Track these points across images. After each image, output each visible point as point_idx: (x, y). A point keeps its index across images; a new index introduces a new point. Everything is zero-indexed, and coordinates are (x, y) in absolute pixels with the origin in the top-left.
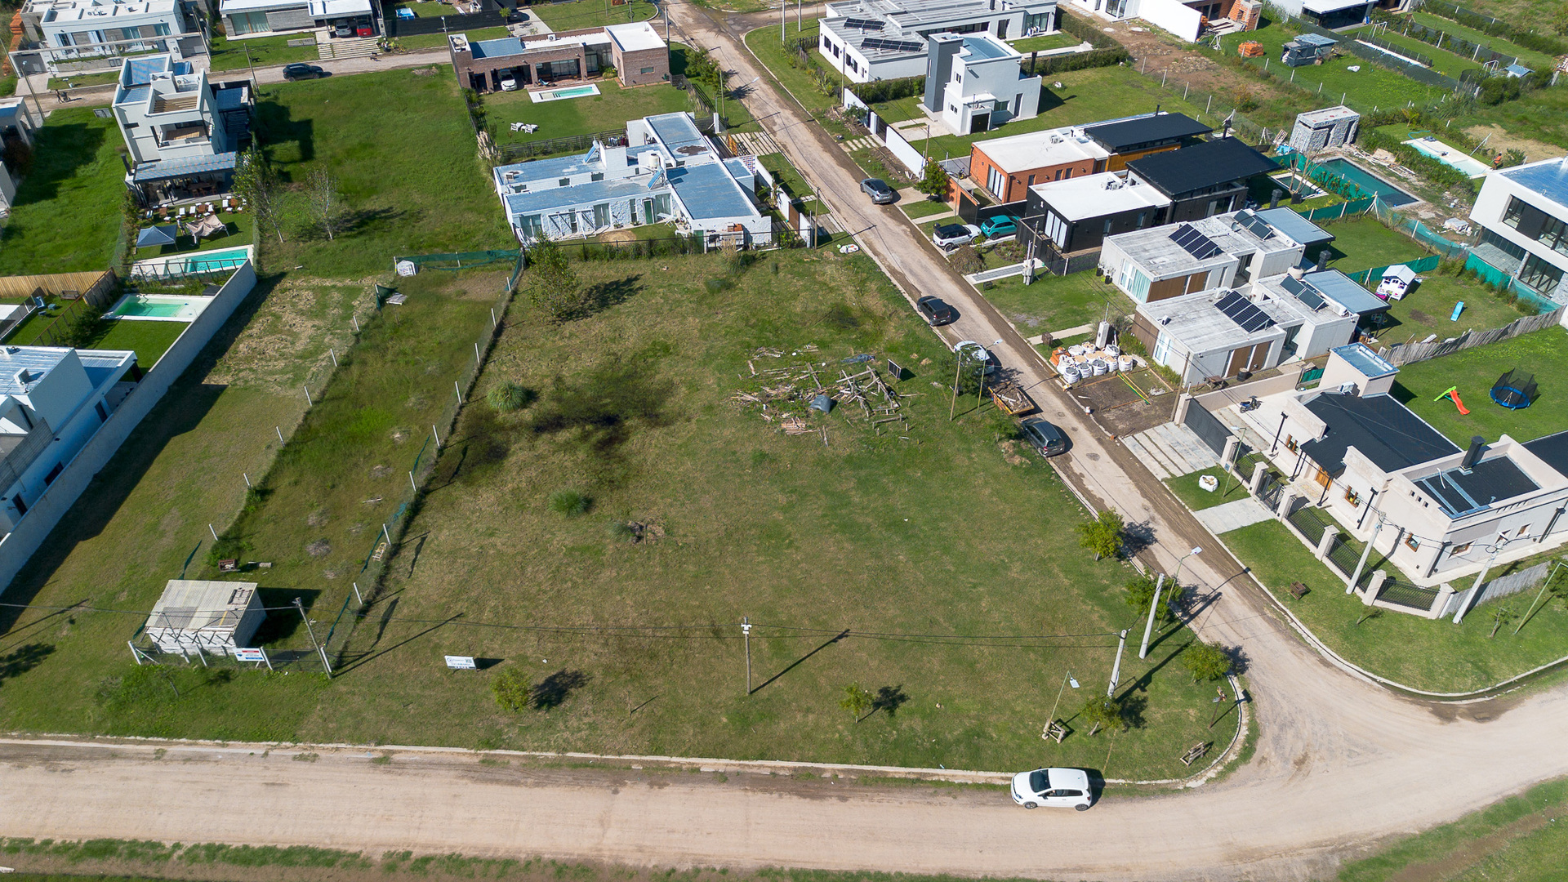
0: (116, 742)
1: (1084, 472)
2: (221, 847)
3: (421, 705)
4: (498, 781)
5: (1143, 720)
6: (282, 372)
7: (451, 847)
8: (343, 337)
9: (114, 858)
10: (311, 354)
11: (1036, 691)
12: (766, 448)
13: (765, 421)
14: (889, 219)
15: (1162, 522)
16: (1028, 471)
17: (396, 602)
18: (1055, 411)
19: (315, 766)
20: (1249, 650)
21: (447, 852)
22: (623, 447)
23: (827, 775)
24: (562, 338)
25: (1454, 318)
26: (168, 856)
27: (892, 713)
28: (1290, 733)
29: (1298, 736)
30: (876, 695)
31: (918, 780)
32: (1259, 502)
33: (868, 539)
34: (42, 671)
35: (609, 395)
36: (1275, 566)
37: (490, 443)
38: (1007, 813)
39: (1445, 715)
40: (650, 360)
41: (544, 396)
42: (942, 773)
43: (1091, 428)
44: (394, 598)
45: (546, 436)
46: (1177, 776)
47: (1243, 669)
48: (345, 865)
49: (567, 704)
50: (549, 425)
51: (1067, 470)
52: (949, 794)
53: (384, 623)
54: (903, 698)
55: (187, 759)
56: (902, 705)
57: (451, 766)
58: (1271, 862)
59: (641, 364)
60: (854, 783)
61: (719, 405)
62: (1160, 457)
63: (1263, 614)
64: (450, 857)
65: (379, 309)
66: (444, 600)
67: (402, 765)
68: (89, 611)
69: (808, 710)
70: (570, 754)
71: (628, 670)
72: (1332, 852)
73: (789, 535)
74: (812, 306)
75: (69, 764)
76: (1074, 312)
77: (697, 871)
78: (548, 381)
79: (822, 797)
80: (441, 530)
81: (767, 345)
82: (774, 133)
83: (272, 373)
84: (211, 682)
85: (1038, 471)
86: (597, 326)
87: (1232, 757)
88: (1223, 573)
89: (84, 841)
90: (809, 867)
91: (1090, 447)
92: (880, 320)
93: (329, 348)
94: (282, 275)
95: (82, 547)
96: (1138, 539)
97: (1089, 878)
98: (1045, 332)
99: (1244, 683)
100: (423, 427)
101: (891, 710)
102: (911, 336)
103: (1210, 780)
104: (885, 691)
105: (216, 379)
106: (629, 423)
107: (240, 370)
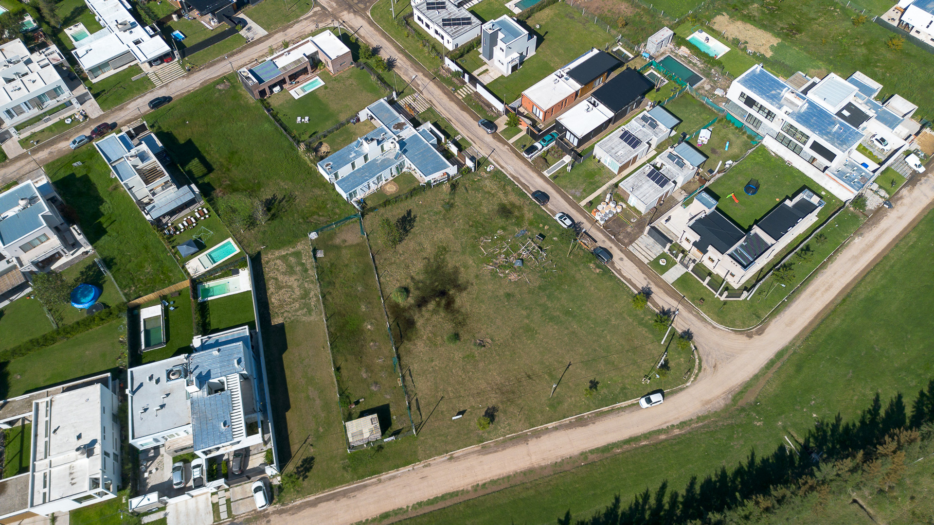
0: (362, 482)
1: (621, 268)
2: (421, 502)
3: (451, 435)
4: (491, 453)
5: (669, 367)
6: (300, 309)
7: (489, 478)
8: (312, 282)
9: (391, 518)
10: (305, 295)
11: (635, 367)
12: (507, 290)
13: (501, 277)
14: (498, 143)
15: (652, 283)
16: (603, 275)
17: (417, 400)
18: (602, 241)
19: (431, 467)
20: (692, 330)
21: (489, 480)
22: (455, 305)
23: (586, 417)
24: (400, 255)
25: (726, 149)
26: (407, 510)
27: (597, 390)
28: (710, 357)
29: (712, 358)
30: (589, 384)
31: (612, 409)
32: (681, 265)
33: (561, 322)
34: (316, 467)
35: (436, 281)
36: (692, 292)
37: (405, 318)
38: (641, 412)
39: (750, 336)
40: (442, 257)
41: (412, 290)
42: (618, 405)
43: (616, 245)
44: (415, 398)
45: (424, 309)
46: (683, 383)
47: (692, 337)
48: (462, 494)
49: (497, 419)
50: (421, 303)
51: (614, 268)
52: (623, 411)
53: (419, 409)
54: (597, 383)
55: (390, 479)
56: (598, 385)
57: (473, 452)
58: (714, 402)
59: (439, 260)
60: (594, 417)
61: (480, 274)
62: (644, 253)
63: (692, 313)
64: (491, 481)
65: (316, 262)
66: (433, 393)
67: (458, 458)
68: (314, 439)
69: (571, 397)
70: (507, 436)
71: (508, 400)
72: (729, 394)
73: (534, 329)
74: (490, 207)
75: (353, 494)
76: (592, 183)
77: (563, 460)
78: (409, 281)
79: (588, 425)
80: (413, 364)
81: (482, 234)
82: (421, 92)
83: (297, 311)
84: (378, 450)
85: (606, 272)
86: (409, 244)
87: (696, 371)
88: (676, 300)
89: (378, 516)
90: (593, 448)
91: (619, 255)
92: (520, 208)
93: (310, 289)
94: (259, 253)
95: (288, 414)
96: (647, 294)
97: (669, 424)
98: (584, 198)
99: (693, 343)
100: (375, 319)
101: (596, 388)
102: (535, 214)
103: (692, 381)
104: (591, 382)
105: (276, 321)
106: (451, 292)
107: (283, 313)
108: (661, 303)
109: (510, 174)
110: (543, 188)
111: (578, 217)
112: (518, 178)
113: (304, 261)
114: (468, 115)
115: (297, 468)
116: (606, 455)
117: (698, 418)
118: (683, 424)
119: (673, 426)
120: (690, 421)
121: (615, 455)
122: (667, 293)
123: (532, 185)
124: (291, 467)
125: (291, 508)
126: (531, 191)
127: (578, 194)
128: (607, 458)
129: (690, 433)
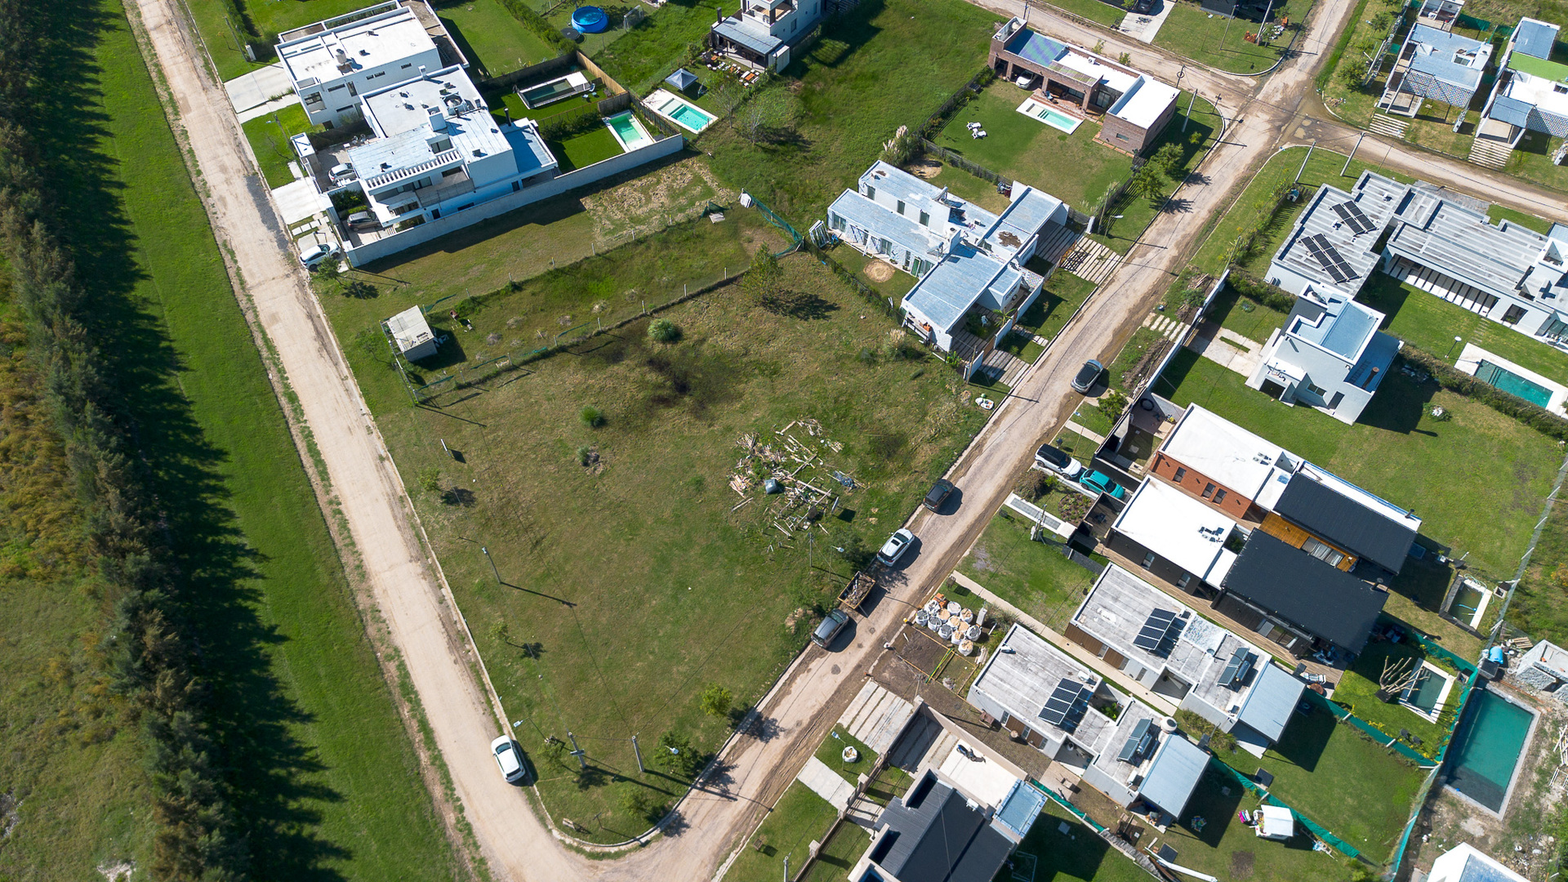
0: (343, 359)
2: (312, 436)
3: (419, 451)
4: (393, 511)
6: (613, 222)
8: (663, 222)
9: (291, 405)
10: (635, 220)
12: (709, 480)
13: (736, 464)
14: (1057, 405)
15: (790, 739)
17: (477, 394)
19: (365, 437)
21: (347, 517)
22: (662, 410)
23: (468, 648)
24: (744, 315)
27: (522, 657)
30: (533, 642)
31: (486, 691)
32: (849, 791)
33: (659, 576)
34: (362, 303)
35: (706, 374)
36: (787, 826)
37: (623, 349)
40: (756, 372)
41: (680, 345)
42: (496, 700)
43: (870, 656)
44: (480, 391)
45: (646, 369)
46: (556, 822)
47: (671, 835)
48: (325, 485)
49: (452, 507)
50: (657, 364)
53: (462, 400)
54: (537, 657)
55: (347, 390)
56: (532, 659)
57: (392, 487)
59: (749, 369)
60: (469, 662)
61: (734, 433)
62: (864, 714)
63: (732, 832)
64: (346, 520)
65: (700, 217)
66: (490, 412)
67: (384, 467)
68: (405, 289)
70: (422, 529)
71: (488, 519)
73: (636, 535)
74: (890, 421)
75: (325, 353)
78: (696, 337)
79: (451, 652)
80: (539, 377)
82: (1127, 263)
83: (609, 218)
88: (759, 795)
91: (846, 663)
92: (905, 468)
93: (649, 224)
94: (698, 153)
95: (441, 254)
96: (761, 729)
97: (464, 802)
98: (974, 578)
99: (657, 838)
100: (612, 312)
101: (527, 654)
102: (901, 495)
103: (563, 842)
104: (538, 646)
105: (588, 203)
106: (687, 399)
107: (602, 205)
108: (744, 761)
109: (984, 439)
110: (970, 500)
111: (919, 573)
112: (981, 452)
113: (697, 204)
114: (1106, 344)
115: (361, 284)
116: (397, 693)
117: (482, 861)
118: (467, 829)
119: (462, 809)
120: (475, 844)
121: (397, 708)
122: (774, 772)
123: (970, 481)
124: (363, 277)
125: (306, 294)
126: (957, 481)
127: (978, 565)
128: (390, 693)
129: (448, 846)
